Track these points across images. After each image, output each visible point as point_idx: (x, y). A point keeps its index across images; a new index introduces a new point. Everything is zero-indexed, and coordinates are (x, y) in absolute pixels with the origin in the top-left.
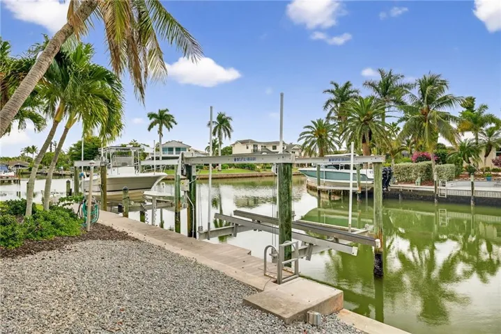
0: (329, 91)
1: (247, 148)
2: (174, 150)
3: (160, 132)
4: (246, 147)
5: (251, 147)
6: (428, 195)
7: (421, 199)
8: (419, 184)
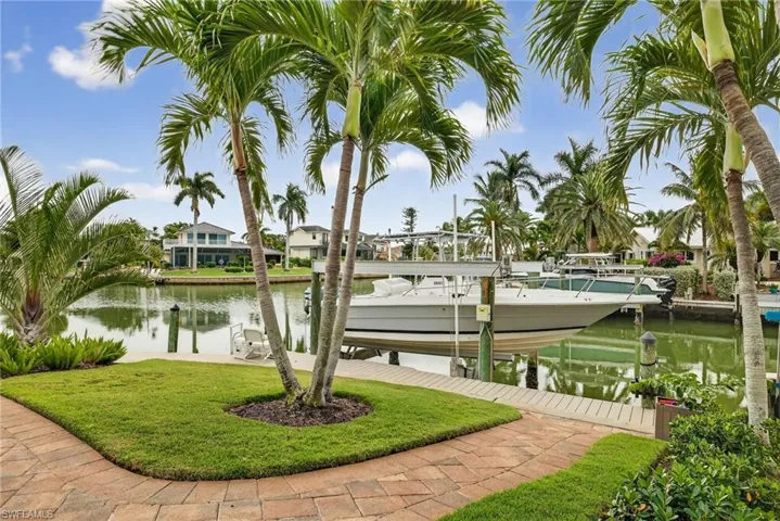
0: (493, 162)
1: (314, 238)
2: (207, 237)
3: (195, 208)
4: (311, 236)
5: (319, 237)
6: (708, 313)
7: (700, 319)
8: (690, 297)
